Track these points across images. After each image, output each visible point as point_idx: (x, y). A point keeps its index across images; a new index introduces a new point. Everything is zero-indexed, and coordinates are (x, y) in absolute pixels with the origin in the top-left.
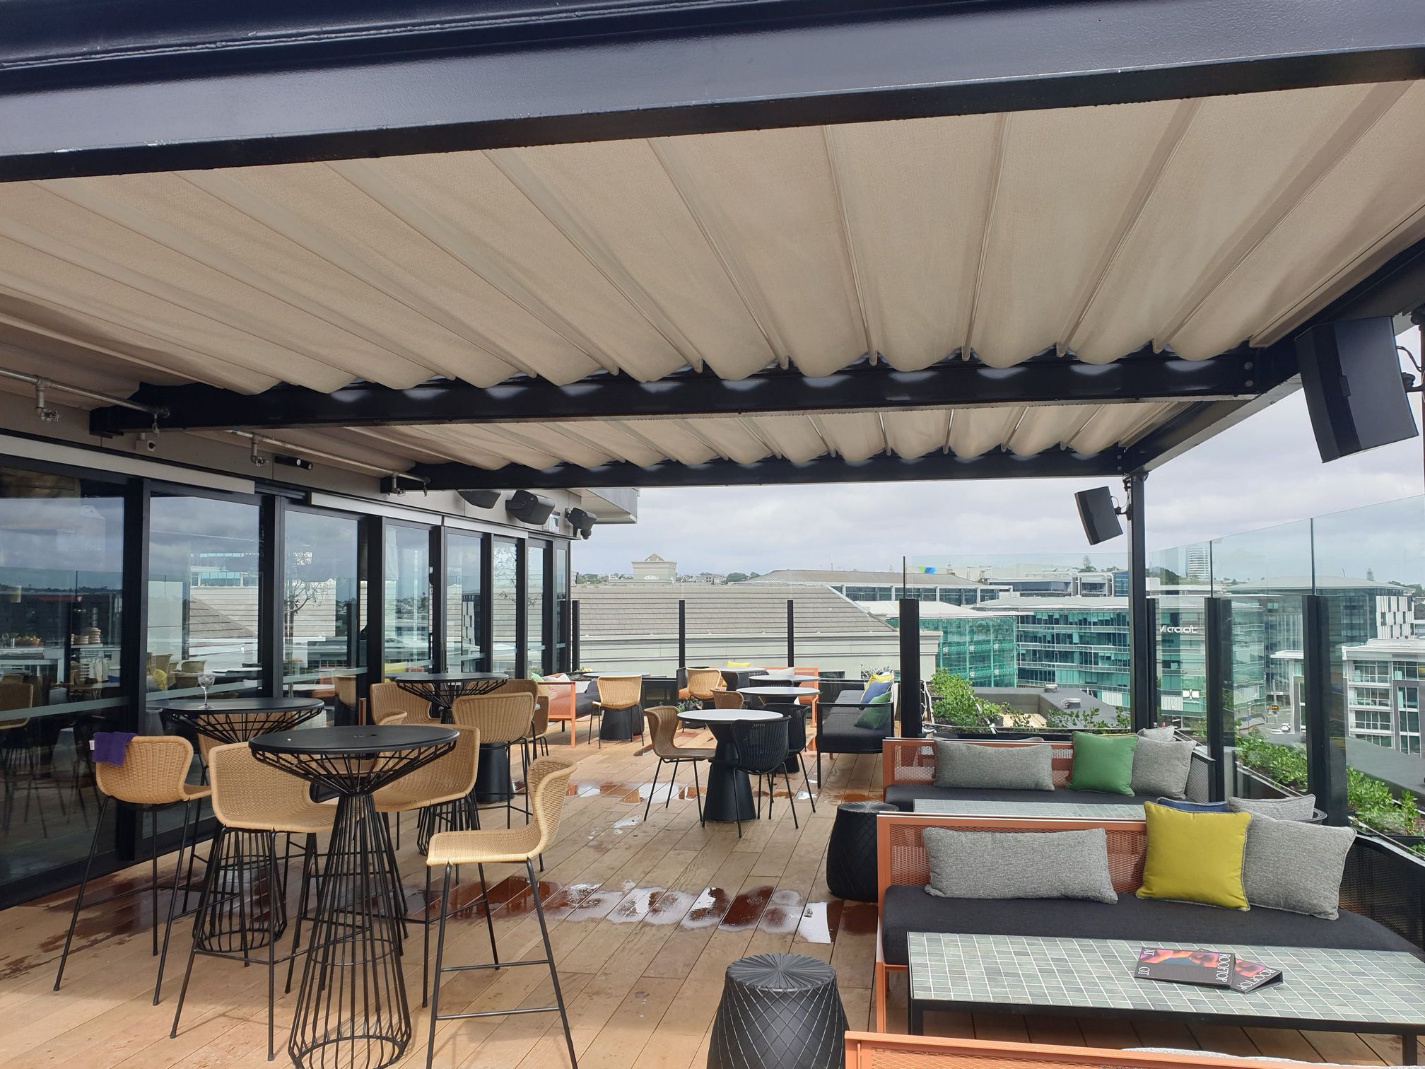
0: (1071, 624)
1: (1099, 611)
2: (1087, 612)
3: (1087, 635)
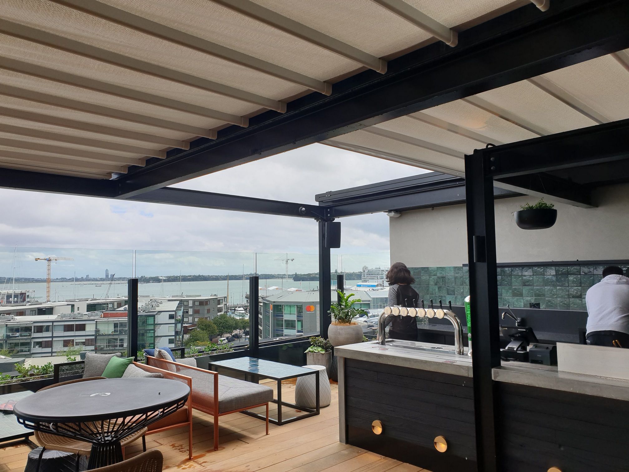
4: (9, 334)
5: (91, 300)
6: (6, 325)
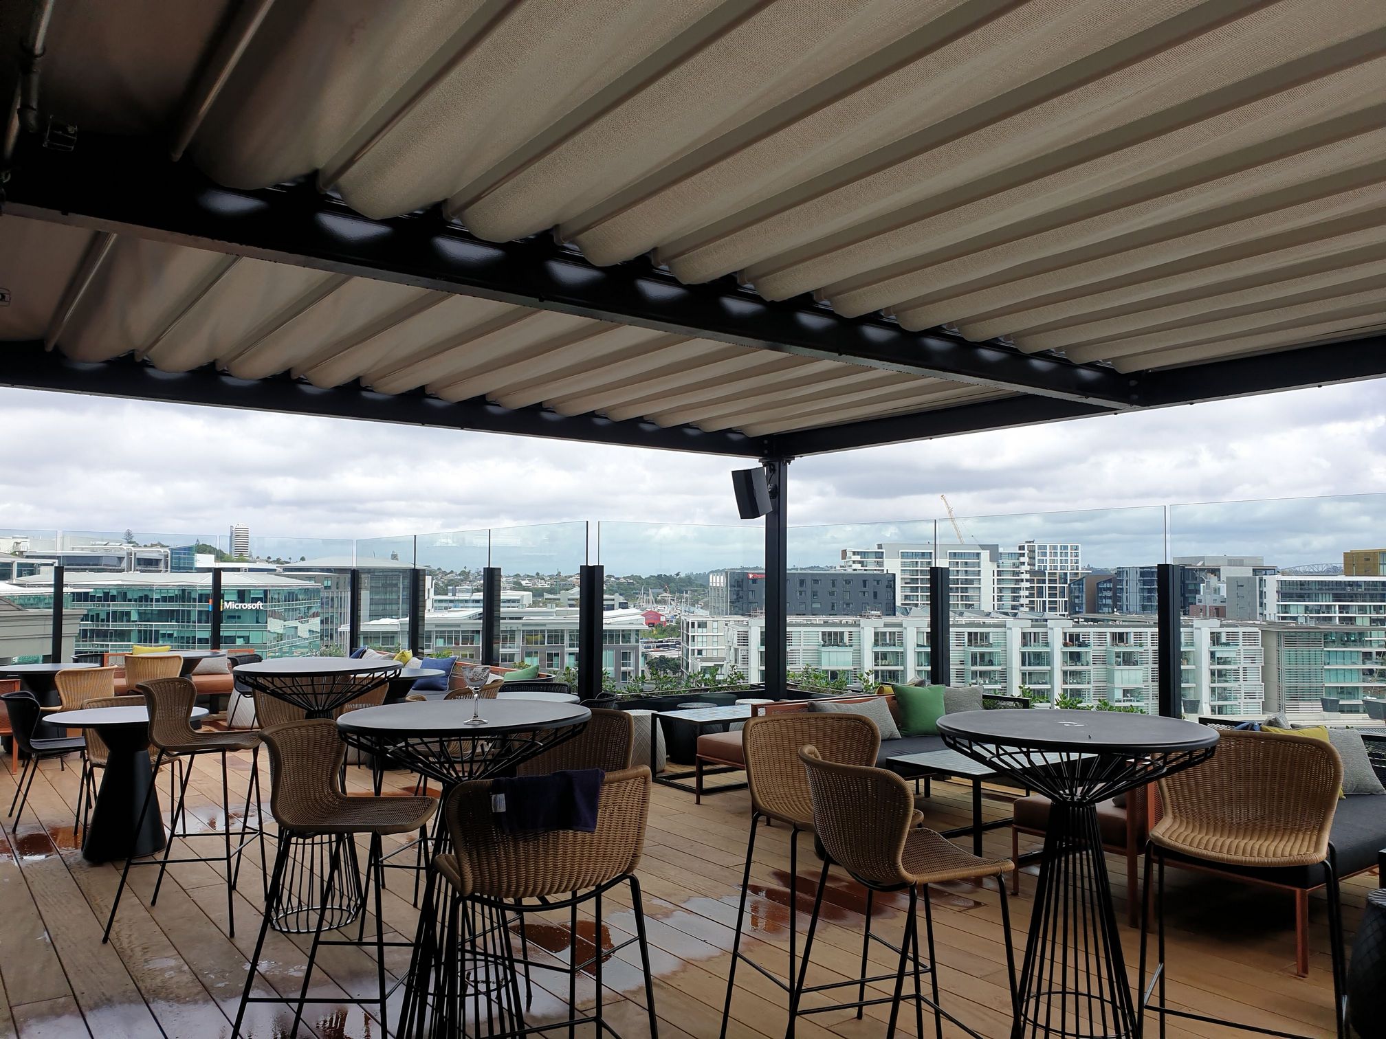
0: (130, 600)
1: (162, 588)
2: (150, 588)
3: (147, 612)
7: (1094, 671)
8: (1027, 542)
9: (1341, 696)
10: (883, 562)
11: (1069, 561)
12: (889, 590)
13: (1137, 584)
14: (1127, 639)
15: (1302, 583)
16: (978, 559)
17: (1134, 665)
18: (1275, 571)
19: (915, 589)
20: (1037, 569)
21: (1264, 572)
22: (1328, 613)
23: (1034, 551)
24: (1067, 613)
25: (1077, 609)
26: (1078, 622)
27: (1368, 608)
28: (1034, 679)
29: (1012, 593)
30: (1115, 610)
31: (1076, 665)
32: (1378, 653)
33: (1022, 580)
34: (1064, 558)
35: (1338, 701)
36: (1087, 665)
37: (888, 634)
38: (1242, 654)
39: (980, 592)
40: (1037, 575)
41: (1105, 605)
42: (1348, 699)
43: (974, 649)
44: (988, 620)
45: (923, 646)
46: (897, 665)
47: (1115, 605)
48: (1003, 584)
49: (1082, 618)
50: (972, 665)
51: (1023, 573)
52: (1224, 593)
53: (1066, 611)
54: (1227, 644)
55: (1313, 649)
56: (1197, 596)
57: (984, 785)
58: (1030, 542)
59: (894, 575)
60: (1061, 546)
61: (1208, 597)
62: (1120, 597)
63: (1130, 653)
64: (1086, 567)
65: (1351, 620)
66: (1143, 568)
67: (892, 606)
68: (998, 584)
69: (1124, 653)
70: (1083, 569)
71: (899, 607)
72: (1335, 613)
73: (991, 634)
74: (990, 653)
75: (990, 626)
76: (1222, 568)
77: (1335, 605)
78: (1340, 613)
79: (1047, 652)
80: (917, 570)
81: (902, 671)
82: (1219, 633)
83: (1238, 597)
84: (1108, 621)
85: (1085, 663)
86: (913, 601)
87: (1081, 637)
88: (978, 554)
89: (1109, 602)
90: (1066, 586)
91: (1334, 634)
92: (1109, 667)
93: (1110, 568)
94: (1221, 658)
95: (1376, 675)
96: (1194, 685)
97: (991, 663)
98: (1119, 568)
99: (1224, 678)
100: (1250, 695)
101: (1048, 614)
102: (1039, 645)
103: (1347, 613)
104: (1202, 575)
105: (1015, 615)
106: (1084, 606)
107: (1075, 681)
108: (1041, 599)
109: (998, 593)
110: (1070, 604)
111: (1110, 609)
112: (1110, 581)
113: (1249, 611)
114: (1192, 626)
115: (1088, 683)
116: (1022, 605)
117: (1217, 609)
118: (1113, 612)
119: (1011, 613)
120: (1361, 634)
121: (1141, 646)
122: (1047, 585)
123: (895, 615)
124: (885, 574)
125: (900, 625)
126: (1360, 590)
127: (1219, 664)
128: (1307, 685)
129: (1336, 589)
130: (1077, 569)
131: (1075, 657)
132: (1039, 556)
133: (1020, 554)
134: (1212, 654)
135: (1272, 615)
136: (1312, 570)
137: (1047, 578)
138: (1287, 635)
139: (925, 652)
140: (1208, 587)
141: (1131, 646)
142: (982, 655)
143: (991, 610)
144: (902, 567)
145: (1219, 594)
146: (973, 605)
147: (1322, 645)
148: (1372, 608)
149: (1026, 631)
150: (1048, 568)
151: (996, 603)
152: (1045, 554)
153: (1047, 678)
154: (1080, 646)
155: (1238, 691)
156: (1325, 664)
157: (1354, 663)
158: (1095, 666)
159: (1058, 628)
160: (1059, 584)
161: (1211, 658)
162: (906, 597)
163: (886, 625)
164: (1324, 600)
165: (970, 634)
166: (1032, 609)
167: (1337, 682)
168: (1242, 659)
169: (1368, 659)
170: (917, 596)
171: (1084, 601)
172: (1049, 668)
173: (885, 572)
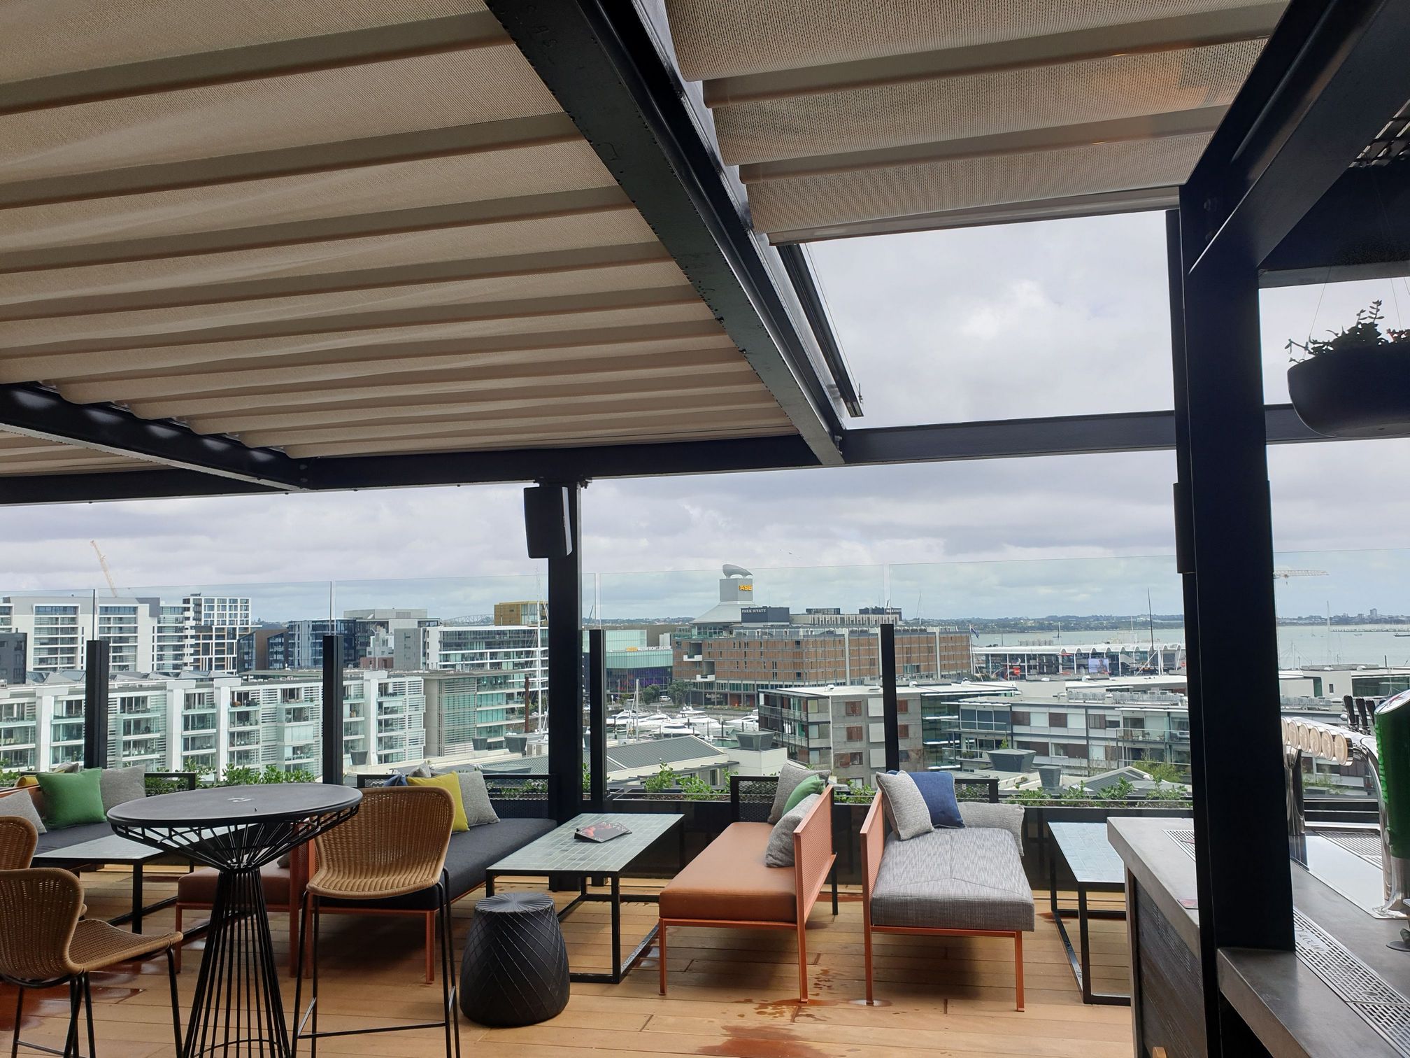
4: (1174, 732)
5: (1364, 669)
6: (1169, 713)
7: (261, 729)
8: (192, 595)
9: (489, 735)
10: (10, 619)
11: (239, 616)
12: (18, 652)
13: (309, 638)
14: (298, 694)
15: (460, 633)
16: (135, 614)
17: (305, 720)
18: (438, 623)
19: (54, 651)
20: (203, 624)
21: (427, 624)
22: (481, 659)
23: (200, 605)
24: (236, 670)
25: (246, 666)
26: (247, 680)
27: (512, 653)
28: (198, 743)
29: (174, 651)
30: (286, 665)
31: (244, 725)
32: (519, 693)
33: (186, 637)
34: (233, 612)
35: (486, 740)
36: (256, 724)
37: (15, 707)
38: (408, 703)
39: (136, 651)
40: (204, 630)
41: (277, 661)
42: (495, 736)
43: (127, 716)
44: (145, 683)
45: (62, 717)
46: (26, 742)
47: (286, 660)
48: (164, 641)
49: (251, 675)
50: (124, 735)
51: (187, 629)
52: (391, 644)
53: (233, 668)
54: (394, 694)
55: (467, 694)
56: (368, 648)
57: (147, 869)
58: (196, 595)
59: (26, 634)
60: (230, 600)
61: (377, 649)
62: (292, 652)
63: (301, 709)
64: (257, 621)
65: (499, 664)
66: (315, 622)
67: (22, 672)
68: (158, 642)
69: (294, 709)
70: (253, 624)
71: (29, 672)
72: (487, 659)
73: (149, 698)
74: (148, 720)
75: (148, 689)
76: (390, 621)
77: (487, 653)
78: (491, 659)
79: (213, 714)
80: (57, 628)
81: (33, 749)
82: (387, 684)
83: (405, 648)
84: (279, 677)
85: (254, 723)
86: (50, 664)
87: (250, 695)
88: (135, 609)
89: (280, 657)
90: (235, 641)
91: (486, 679)
92: (279, 725)
93: (281, 622)
94: (388, 708)
95: (516, 713)
96: (363, 736)
97: (148, 730)
98: (291, 622)
99: (390, 727)
100: (414, 742)
101: (214, 673)
102: (203, 707)
103: (496, 659)
104: (372, 628)
105: (178, 675)
106: (254, 663)
107: (243, 742)
108: (207, 657)
109: (158, 651)
110: (239, 661)
111: (281, 664)
112: (281, 636)
113: (414, 661)
114: (362, 678)
115: (257, 743)
116: (186, 664)
117: (385, 660)
118: (284, 667)
119: (172, 673)
120: (506, 677)
121: (312, 700)
122: (214, 641)
123: (24, 682)
124: (13, 634)
125: (32, 695)
126: (505, 638)
127: (386, 713)
128: (461, 727)
129: (488, 638)
130: (247, 624)
131: (244, 718)
132: (205, 611)
133: (185, 608)
134: (380, 705)
135: (435, 664)
136: (468, 621)
137: (214, 634)
138: (446, 682)
139: (63, 724)
140: (377, 639)
141: (302, 702)
142: (137, 722)
143: (149, 671)
144: (35, 624)
145: (387, 645)
146: (128, 666)
147: (476, 690)
148: (515, 653)
149: (189, 692)
150: (215, 623)
151: (155, 662)
152: (212, 608)
153: (212, 741)
154: (248, 705)
155: (403, 739)
156: (477, 707)
157: (500, 704)
158: (265, 725)
159: (226, 687)
160: (228, 639)
161: (379, 708)
162: (42, 661)
163: (13, 696)
164: (478, 648)
165: (123, 699)
166: (197, 668)
167: (487, 722)
168: (408, 707)
169: (510, 699)
170: (56, 658)
171: (254, 658)
172: (214, 731)
173: (14, 631)
